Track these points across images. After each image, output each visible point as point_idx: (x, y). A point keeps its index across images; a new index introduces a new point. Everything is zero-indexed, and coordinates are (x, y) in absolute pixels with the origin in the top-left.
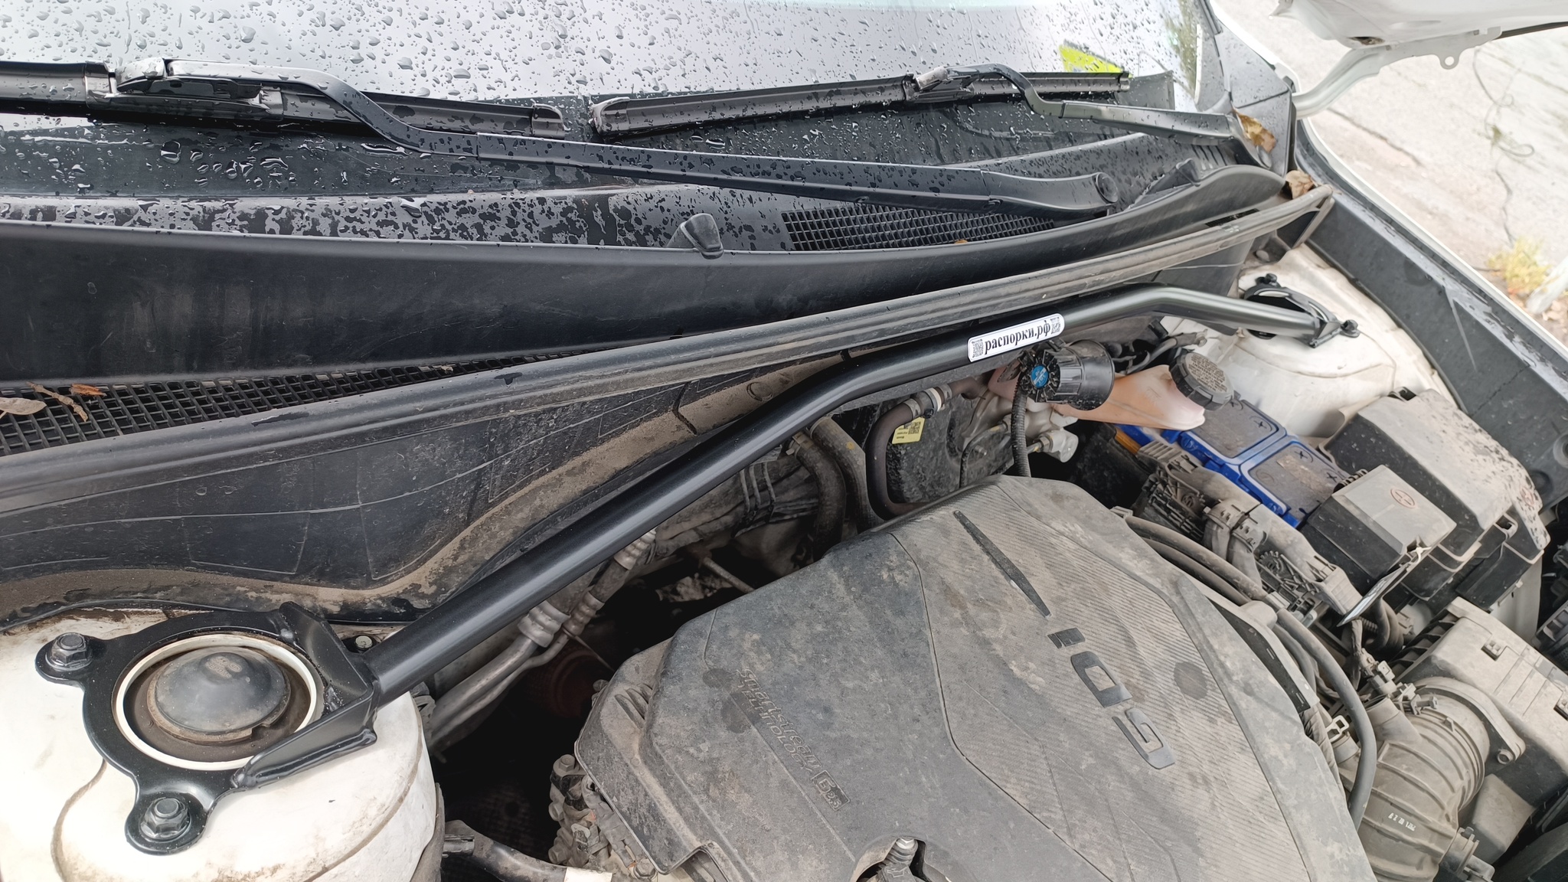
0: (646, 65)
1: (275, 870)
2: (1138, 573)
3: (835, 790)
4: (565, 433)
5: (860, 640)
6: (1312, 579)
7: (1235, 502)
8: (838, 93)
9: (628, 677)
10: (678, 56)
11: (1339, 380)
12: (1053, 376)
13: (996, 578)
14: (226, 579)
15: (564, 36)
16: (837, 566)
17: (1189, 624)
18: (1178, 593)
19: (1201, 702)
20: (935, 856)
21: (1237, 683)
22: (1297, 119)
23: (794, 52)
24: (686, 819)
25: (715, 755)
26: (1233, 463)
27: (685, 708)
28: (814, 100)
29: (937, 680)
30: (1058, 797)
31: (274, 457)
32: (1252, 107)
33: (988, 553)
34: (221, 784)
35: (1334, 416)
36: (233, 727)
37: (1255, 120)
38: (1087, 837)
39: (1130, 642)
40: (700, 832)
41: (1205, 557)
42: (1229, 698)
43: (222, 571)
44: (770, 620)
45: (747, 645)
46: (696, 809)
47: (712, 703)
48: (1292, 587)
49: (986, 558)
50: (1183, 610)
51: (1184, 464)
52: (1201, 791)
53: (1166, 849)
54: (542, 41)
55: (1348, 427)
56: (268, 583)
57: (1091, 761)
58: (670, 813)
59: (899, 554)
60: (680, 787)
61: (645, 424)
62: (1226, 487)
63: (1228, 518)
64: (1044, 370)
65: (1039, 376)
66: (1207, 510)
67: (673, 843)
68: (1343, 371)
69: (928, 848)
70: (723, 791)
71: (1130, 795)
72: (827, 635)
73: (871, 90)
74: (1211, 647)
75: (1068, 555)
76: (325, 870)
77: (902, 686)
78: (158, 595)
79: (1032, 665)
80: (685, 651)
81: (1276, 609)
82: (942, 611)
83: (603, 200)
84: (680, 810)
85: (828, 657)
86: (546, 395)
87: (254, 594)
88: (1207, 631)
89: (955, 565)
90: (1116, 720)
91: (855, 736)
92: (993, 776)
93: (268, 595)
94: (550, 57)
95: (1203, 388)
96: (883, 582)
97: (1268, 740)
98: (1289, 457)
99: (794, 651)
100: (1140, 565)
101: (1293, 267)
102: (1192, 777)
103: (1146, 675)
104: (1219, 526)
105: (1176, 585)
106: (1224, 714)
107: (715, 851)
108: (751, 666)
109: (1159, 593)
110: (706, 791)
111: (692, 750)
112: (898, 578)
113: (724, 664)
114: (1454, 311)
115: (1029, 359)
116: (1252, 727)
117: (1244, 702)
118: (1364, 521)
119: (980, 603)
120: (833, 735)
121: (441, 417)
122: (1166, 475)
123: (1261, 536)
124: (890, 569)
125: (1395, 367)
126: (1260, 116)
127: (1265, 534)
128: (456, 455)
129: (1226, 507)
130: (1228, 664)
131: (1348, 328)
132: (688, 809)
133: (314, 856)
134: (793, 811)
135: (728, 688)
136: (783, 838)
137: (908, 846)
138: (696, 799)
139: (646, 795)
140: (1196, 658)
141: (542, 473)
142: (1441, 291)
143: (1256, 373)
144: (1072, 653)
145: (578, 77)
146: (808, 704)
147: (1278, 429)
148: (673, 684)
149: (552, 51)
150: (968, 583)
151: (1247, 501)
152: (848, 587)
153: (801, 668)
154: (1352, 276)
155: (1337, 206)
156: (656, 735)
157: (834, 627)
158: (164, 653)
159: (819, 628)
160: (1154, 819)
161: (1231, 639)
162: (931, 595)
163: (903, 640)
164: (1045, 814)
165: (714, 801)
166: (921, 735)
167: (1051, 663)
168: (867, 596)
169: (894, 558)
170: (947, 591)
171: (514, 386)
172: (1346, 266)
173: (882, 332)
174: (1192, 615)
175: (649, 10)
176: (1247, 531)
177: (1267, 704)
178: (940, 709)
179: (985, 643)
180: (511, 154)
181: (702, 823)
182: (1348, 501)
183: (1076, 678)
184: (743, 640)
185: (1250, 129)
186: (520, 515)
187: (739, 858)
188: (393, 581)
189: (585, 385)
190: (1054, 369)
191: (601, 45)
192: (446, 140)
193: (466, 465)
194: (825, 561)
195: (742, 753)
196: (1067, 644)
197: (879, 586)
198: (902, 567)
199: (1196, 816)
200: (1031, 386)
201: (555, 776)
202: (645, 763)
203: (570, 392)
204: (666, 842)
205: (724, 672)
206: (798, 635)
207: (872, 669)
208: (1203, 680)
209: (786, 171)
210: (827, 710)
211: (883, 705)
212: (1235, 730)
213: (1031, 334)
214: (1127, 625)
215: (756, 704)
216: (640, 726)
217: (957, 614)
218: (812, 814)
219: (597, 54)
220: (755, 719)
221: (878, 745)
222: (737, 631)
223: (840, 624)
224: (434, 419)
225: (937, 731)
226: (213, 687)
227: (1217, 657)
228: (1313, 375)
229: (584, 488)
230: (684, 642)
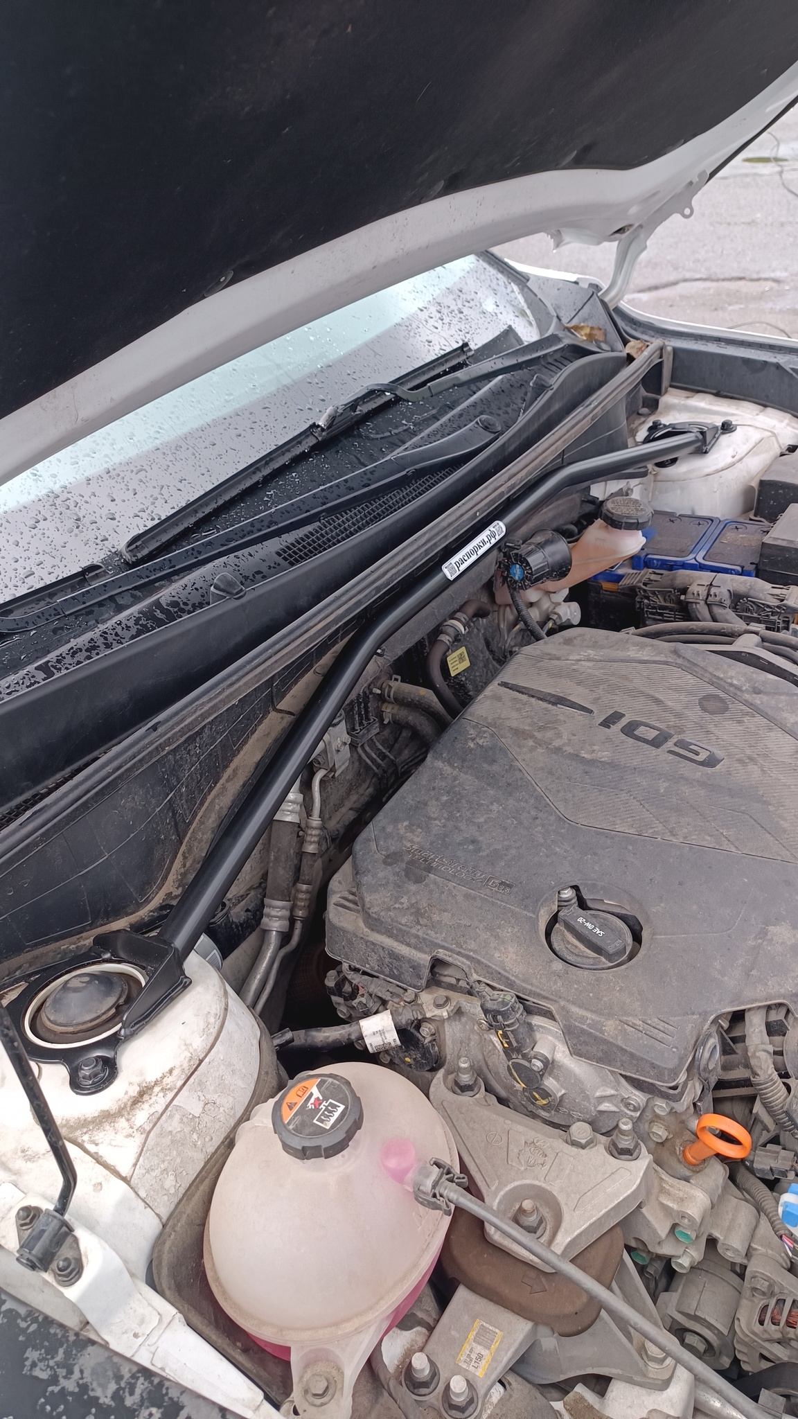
0: (139, 509)
1: (171, 1071)
2: (646, 658)
3: (502, 883)
4: (210, 755)
5: (475, 792)
6: (777, 603)
7: (698, 582)
8: (272, 460)
9: (336, 889)
10: (156, 492)
11: (739, 465)
12: (525, 567)
13: (546, 709)
14: (52, 946)
15: (78, 519)
16: (439, 757)
17: (696, 672)
18: (679, 656)
19: (727, 715)
20: (588, 890)
21: (747, 691)
22: (611, 307)
23: (229, 450)
24: (415, 948)
25: (413, 901)
26: (690, 559)
27: (380, 885)
28: (258, 472)
29: (538, 788)
30: (654, 817)
31: (41, 841)
32: (576, 317)
33: (533, 696)
34: (114, 1042)
35: (748, 491)
36: (103, 1011)
37: (582, 324)
38: (685, 830)
39: (658, 701)
40: (428, 950)
41: (694, 627)
42: (746, 703)
43: (47, 942)
44: (410, 809)
45: (402, 831)
46: (417, 937)
47: (397, 874)
48: (767, 616)
49: (533, 700)
50: (688, 665)
51: (653, 577)
52: (751, 767)
53: (743, 812)
54: (66, 528)
55: (760, 492)
56: (78, 936)
57: (666, 784)
58: (403, 950)
59: (474, 727)
60: (400, 930)
61: (260, 727)
62: (688, 575)
63: (698, 595)
64: (518, 566)
65: (517, 572)
66: (683, 597)
67: (415, 967)
68: (737, 457)
69: (581, 888)
70: (430, 918)
71: (702, 792)
72: (452, 799)
73: (293, 447)
74: (718, 678)
75: (589, 671)
76: (201, 1061)
77: (516, 804)
78: (17, 973)
79: (595, 748)
80: (364, 854)
81: (756, 633)
82: (519, 747)
83: (158, 604)
84: (408, 945)
85: (459, 812)
86: (182, 728)
87: (74, 946)
88: (711, 670)
89: (514, 715)
90: (670, 752)
91: (500, 847)
92: (603, 826)
93: (82, 943)
94: (76, 535)
95: (628, 517)
96: (472, 749)
97: (785, 715)
98: (728, 534)
99: (435, 819)
100: (645, 653)
101: (670, 408)
102: (740, 761)
103: (678, 715)
104: (696, 603)
105: (676, 652)
106: (747, 714)
107: (442, 954)
108: (411, 841)
109: (666, 663)
110: (418, 923)
111: (397, 906)
112: (480, 742)
113: (393, 849)
114: (794, 374)
115: (504, 565)
116: (770, 712)
117: (758, 700)
118: (792, 546)
119: (542, 729)
120: (485, 854)
121: (126, 771)
122: (645, 591)
123: (727, 594)
124: (473, 740)
125: (775, 435)
126: (585, 320)
127: (729, 591)
128: (149, 796)
129: (694, 588)
130: (735, 682)
131: (727, 428)
132: (413, 941)
133: (190, 1055)
134: (481, 908)
135: (402, 861)
136: (481, 925)
137: (568, 894)
138: (414, 931)
139: (383, 948)
140: (712, 690)
141: (211, 789)
142: (778, 366)
143: (679, 492)
144: (620, 727)
145: (100, 538)
146: (460, 844)
147: (712, 521)
148: (366, 876)
149: (76, 531)
150: (529, 720)
151: (706, 577)
152: (451, 765)
153: (444, 826)
154: (714, 391)
155: (675, 350)
156: (369, 908)
157: (454, 793)
158: (39, 1000)
159: (445, 798)
160: (727, 798)
161: (730, 666)
162: (507, 741)
163: (503, 777)
164: (650, 831)
165: (426, 926)
166: (543, 826)
167: (608, 740)
168: (467, 763)
169: (472, 731)
170: (516, 732)
171: (160, 730)
172: (706, 386)
173: (378, 589)
174: (696, 665)
175: (122, 474)
176: (716, 596)
177: (774, 693)
178: (548, 804)
179: (558, 750)
180: (84, 603)
181: (425, 943)
182: (775, 539)
183: (630, 740)
184: (398, 829)
185: (583, 333)
186: (210, 821)
187: (458, 950)
188: (153, 898)
189: (203, 710)
190: (523, 562)
191: (105, 512)
192: (41, 615)
193: (158, 800)
194: (429, 758)
195: (431, 892)
196: (614, 723)
197: (471, 753)
198: (480, 734)
199: (753, 783)
200: (516, 582)
201: (330, 988)
202: (372, 930)
203: (196, 719)
204: (411, 970)
205: (395, 853)
206: (433, 809)
207: (492, 804)
208: (722, 700)
209: (262, 524)
210: (473, 842)
211: (509, 821)
212: (759, 720)
213: (484, 542)
214: (651, 693)
215: (426, 860)
216: (358, 911)
217: (531, 743)
218: (493, 904)
219: (104, 518)
220: (429, 869)
221: (517, 845)
222: (392, 826)
223: (457, 789)
224: (122, 774)
225: (552, 818)
226: (78, 995)
227: (725, 682)
228: (718, 471)
229: (241, 783)
230: (360, 850)
